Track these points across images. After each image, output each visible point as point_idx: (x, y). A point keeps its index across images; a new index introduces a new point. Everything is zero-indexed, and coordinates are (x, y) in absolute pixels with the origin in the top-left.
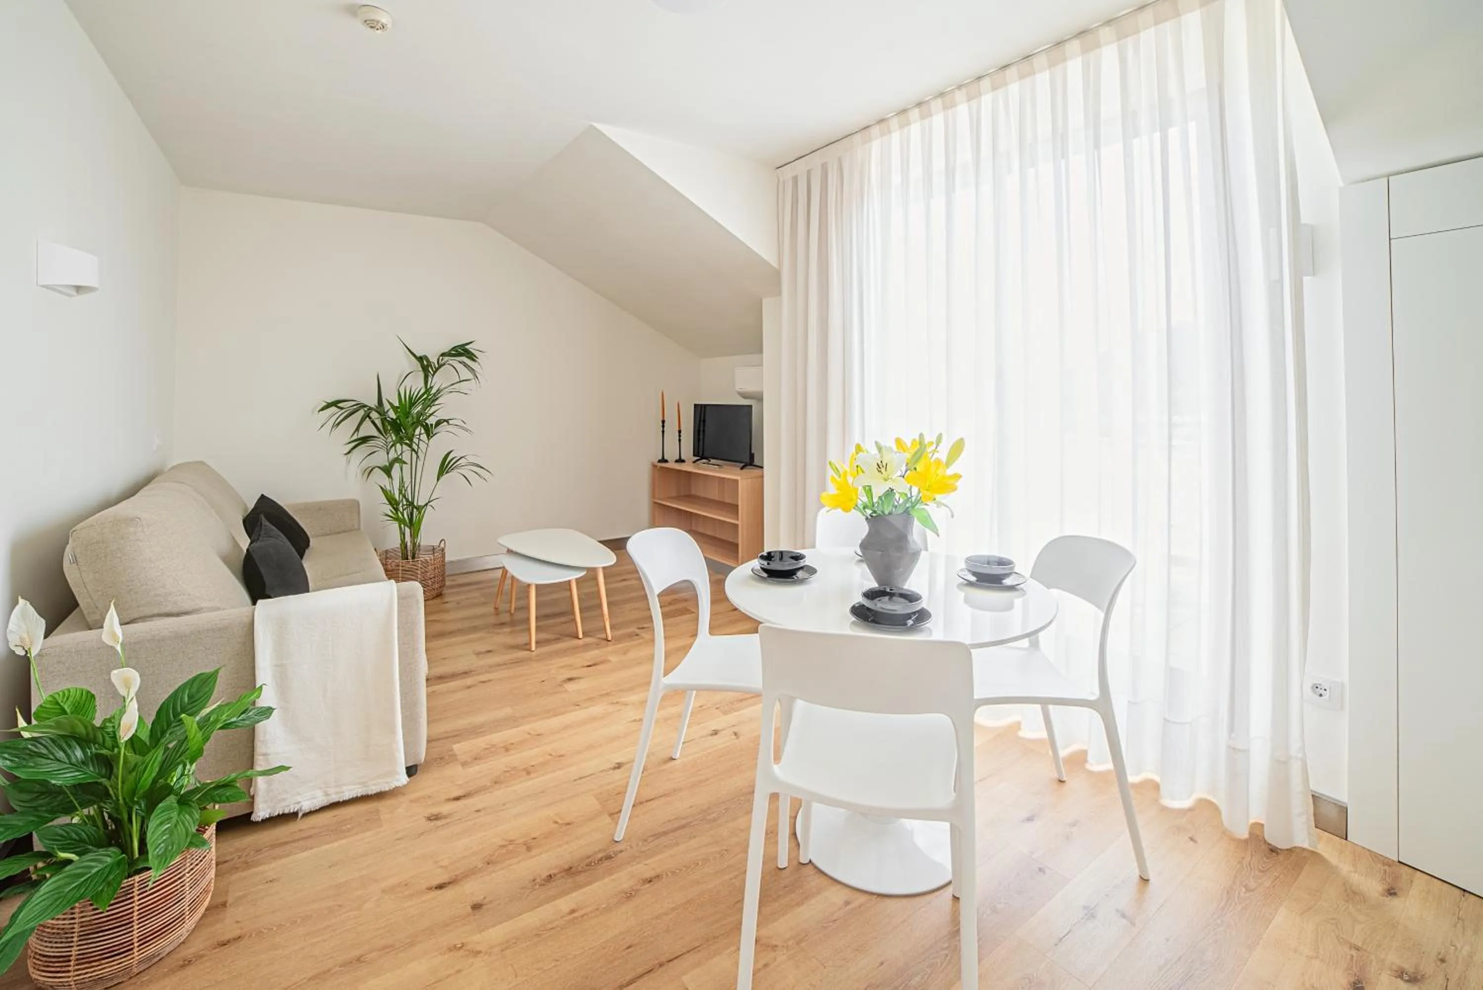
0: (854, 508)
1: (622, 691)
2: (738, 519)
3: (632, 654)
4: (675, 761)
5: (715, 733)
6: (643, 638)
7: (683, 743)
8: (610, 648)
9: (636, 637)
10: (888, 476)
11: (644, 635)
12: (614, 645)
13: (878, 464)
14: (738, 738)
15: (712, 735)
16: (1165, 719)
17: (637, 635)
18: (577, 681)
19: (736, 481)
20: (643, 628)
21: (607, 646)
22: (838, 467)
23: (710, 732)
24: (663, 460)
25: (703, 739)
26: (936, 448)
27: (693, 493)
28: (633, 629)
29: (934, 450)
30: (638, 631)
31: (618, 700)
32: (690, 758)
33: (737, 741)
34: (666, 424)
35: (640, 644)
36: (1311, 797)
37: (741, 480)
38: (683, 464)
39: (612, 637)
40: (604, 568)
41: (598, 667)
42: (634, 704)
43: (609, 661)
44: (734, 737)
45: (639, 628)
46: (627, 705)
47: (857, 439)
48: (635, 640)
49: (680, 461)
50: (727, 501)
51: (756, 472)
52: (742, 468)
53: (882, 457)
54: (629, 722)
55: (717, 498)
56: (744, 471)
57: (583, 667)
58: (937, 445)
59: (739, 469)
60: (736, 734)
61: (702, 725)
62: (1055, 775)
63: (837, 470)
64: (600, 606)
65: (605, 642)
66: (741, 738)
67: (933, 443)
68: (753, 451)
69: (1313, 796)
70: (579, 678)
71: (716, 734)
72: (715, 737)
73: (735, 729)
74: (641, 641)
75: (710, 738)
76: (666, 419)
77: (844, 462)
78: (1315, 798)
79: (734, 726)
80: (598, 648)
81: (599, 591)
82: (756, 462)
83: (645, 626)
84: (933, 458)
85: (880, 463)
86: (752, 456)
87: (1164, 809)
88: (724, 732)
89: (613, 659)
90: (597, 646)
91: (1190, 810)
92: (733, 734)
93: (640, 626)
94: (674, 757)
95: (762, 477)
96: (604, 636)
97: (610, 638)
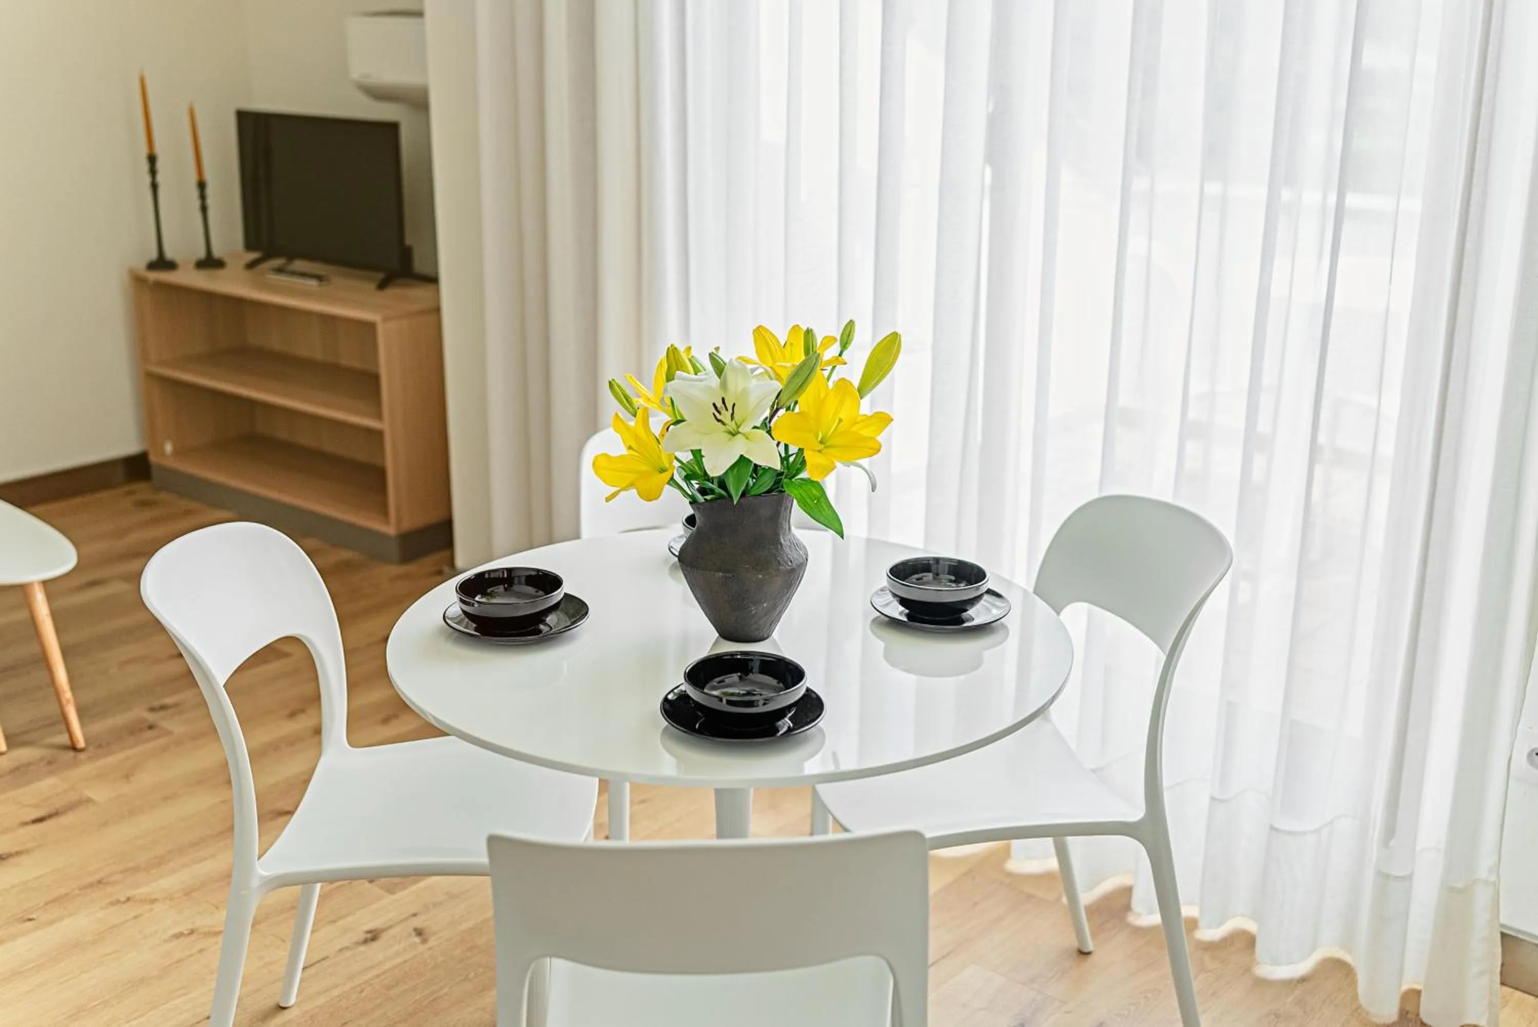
0: (668, 483)
1: (136, 869)
2: (379, 416)
3: (146, 778)
4: (286, 1012)
5: (373, 936)
6: (168, 733)
7: (304, 969)
8: (87, 769)
9: (150, 733)
10: (738, 427)
11: (166, 724)
12: (91, 759)
13: (714, 405)
14: (424, 941)
15: (366, 941)
16: (1273, 828)
17: (151, 727)
18: (11, 860)
19: (371, 327)
20: (163, 708)
21: (76, 764)
22: (628, 392)
23: (362, 936)
24: (162, 263)
25: (348, 954)
26: (840, 355)
27: (253, 339)
28: (139, 713)
29: (836, 359)
30: (151, 717)
31: (130, 893)
32: (322, 1000)
33: (422, 948)
34: (160, 165)
35: (164, 749)
36: (1499, 936)
37: (386, 319)
38: (220, 273)
39: (87, 741)
40: (45, 583)
41: (64, 820)
42: (170, 898)
43: (89, 801)
44: (417, 940)
45: (152, 710)
46: (153, 901)
47: (672, 336)
48: (148, 740)
49: (210, 263)
50: (345, 361)
51: (418, 294)
52: (382, 286)
53: (724, 385)
54: (165, 941)
55: (318, 354)
56: (390, 292)
57: (26, 824)
58: (844, 345)
59: (372, 286)
60: (419, 932)
61: (340, 923)
62: (1075, 944)
63: (626, 401)
64: (43, 660)
65: (71, 754)
66: (432, 942)
67: (835, 339)
68: (408, 241)
69: (1503, 935)
70: (18, 853)
71: (374, 939)
72: (374, 945)
73: (417, 922)
74: (162, 741)
75: (362, 948)
76: (159, 150)
77: (640, 377)
78: (1508, 940)
79: (415, 915)
80: (51, 773)
81: (33, 623)
82: (419, 266)
83: (168, 701)
84: (834, 377)
85: (719, 405)
86: (406, 254)
87: (1262, 983)
88: (392, 932)
89: (99, 794)
90: (51, 765)
91: (1303, 980)
92: (414, 934)
93: (157, 703)
94: (283, 1005)
95: (437, 310)
96: (63, 739)
97: (81, 744)
